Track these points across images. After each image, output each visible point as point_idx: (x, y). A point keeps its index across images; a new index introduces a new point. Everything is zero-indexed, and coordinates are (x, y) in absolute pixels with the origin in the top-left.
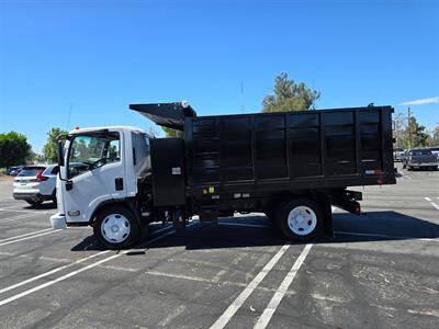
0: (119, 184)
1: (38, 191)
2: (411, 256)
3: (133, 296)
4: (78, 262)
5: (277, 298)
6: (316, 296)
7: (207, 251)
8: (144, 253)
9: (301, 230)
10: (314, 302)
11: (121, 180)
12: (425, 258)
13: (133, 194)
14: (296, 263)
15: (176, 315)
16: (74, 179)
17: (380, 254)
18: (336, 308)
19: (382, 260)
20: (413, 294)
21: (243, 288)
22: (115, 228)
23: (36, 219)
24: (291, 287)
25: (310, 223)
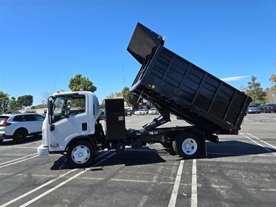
0: (85, 127)
1: (3, 132)
2: (248, 164)
3: (112, 193)
4: (61, 176)
5: (194, 188)
6: (214, 186)
7: (139, 166)
8: (101, 169)
9: (188, 152)
10: (215, 189)
11: (86, 124)
12: (256, 164)
13: (93, 132)
14: (193, 170)
15: (145, 201)
16: (56, 124)
17: (233, 163)
18: (227, 191)
19: (236, 167)
20: (260, 182)
21: (173, 185)
22: (80, 155)
23: (7, 151)
24: (198, 182)
25: (193, 148)
